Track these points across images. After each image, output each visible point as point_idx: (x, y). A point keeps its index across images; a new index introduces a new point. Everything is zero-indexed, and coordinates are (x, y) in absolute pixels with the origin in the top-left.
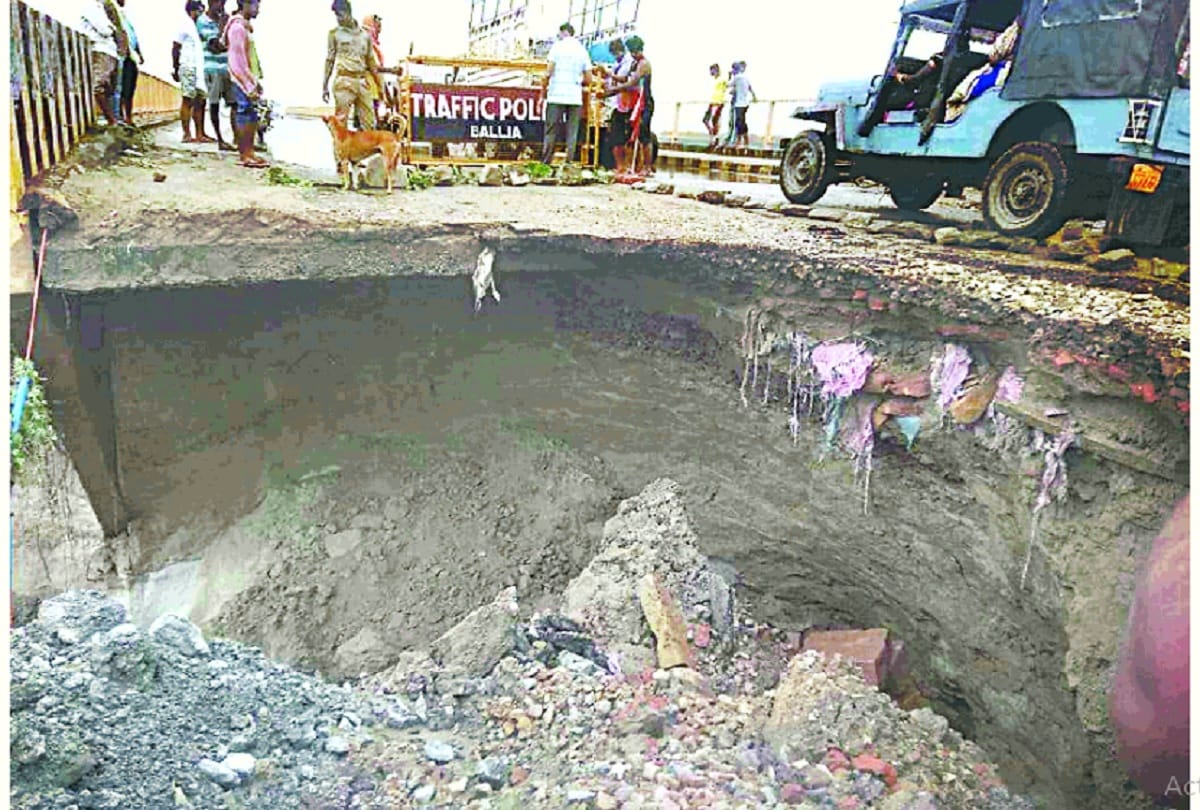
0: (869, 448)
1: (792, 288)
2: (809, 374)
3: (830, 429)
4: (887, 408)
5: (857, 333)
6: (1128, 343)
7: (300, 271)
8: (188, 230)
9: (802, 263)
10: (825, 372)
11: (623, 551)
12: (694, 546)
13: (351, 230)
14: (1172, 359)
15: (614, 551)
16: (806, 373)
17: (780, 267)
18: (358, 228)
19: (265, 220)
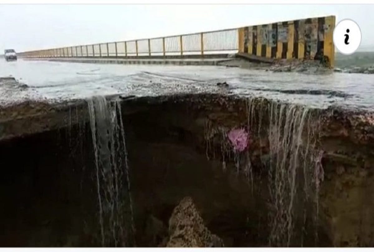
0: (251, 170)
1: (219, 109)
2: (228, 144)
3: (238, 165)
4: (255, 153)
5: (242, 124)
6: (336, 115)
7: (47, 126)
8: (5, 114)
9: (221, 98)
10: (234, 142)
11: (181, 231)
12: (203, 223)
13: (65, 105)
14: (353, 119)
15: (178, 232)
16: (227, 144)
17: (214, 101)
18: (66, 104)
19: (33, 106)
